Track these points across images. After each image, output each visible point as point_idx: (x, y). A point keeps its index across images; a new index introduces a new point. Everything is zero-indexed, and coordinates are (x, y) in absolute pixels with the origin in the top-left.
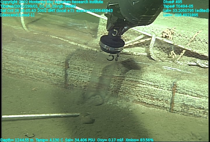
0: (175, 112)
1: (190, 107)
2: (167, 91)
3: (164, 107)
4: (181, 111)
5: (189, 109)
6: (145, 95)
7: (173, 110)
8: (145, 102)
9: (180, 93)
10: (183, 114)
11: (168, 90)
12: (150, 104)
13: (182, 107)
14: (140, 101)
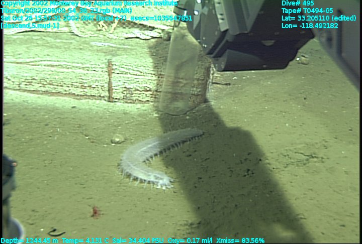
0: (116, 100)
1: (134, 91)
2: (102, 73)
3: (100, 96)
4: (123, 99)
5: (132, 94)
6: (73, 84)
7: (113, 98)
8: (74, 94)
9: (118, 73)
10: (127, 103)
11: (102, 71)
12: (81, 95)
13: (124, 92)
14: (68, 93)
